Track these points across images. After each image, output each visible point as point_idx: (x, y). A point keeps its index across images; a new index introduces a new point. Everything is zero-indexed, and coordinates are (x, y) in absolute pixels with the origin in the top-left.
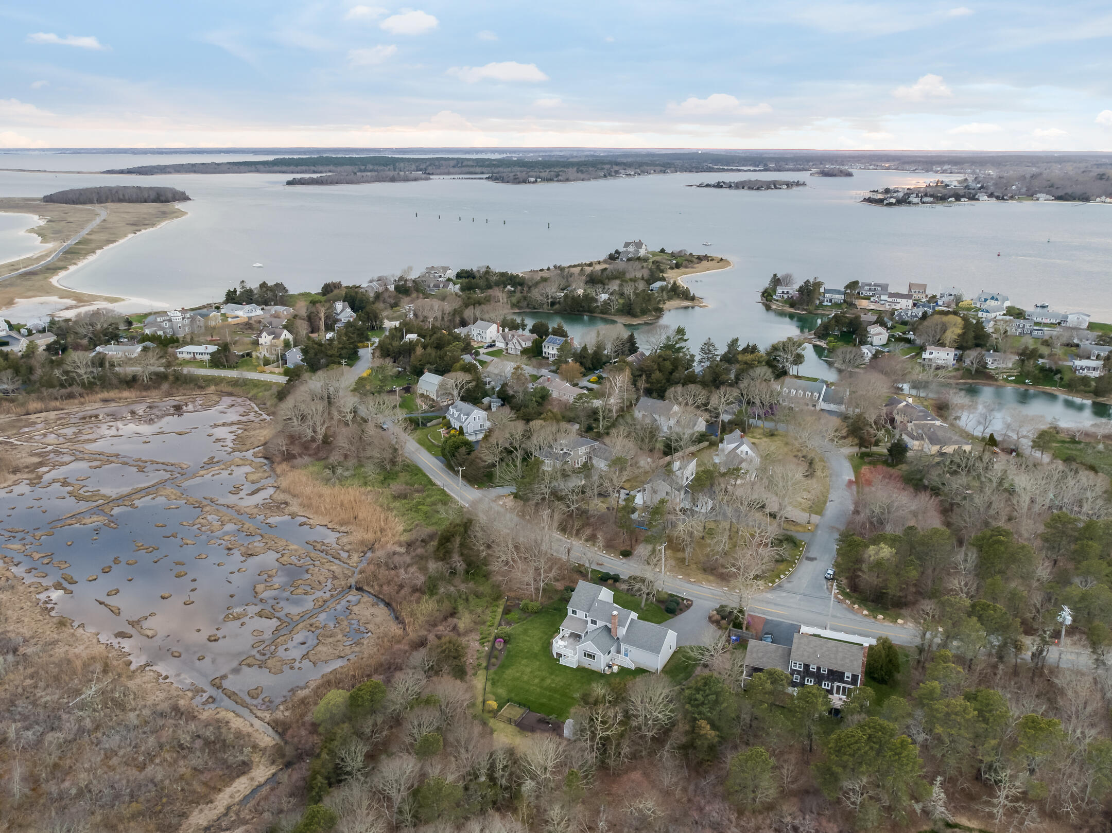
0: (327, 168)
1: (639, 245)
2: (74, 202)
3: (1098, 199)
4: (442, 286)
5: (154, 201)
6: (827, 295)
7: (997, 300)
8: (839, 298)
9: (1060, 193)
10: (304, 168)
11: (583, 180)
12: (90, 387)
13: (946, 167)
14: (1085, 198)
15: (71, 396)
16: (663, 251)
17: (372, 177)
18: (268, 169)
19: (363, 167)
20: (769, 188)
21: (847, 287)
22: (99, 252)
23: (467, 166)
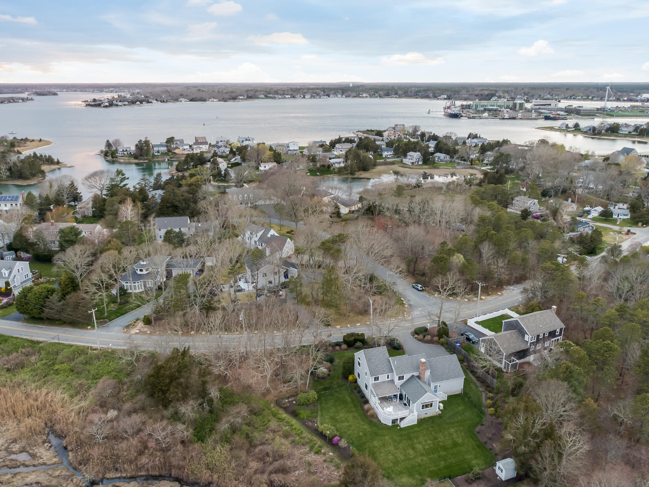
3: (210, 100)
6: (155, 149)
7: (249, 140)
8: (164, 149)
9: (191, 98)
13: (111, 89)
14: (204, 100)
20: (10, 102)
21: (167, 142)
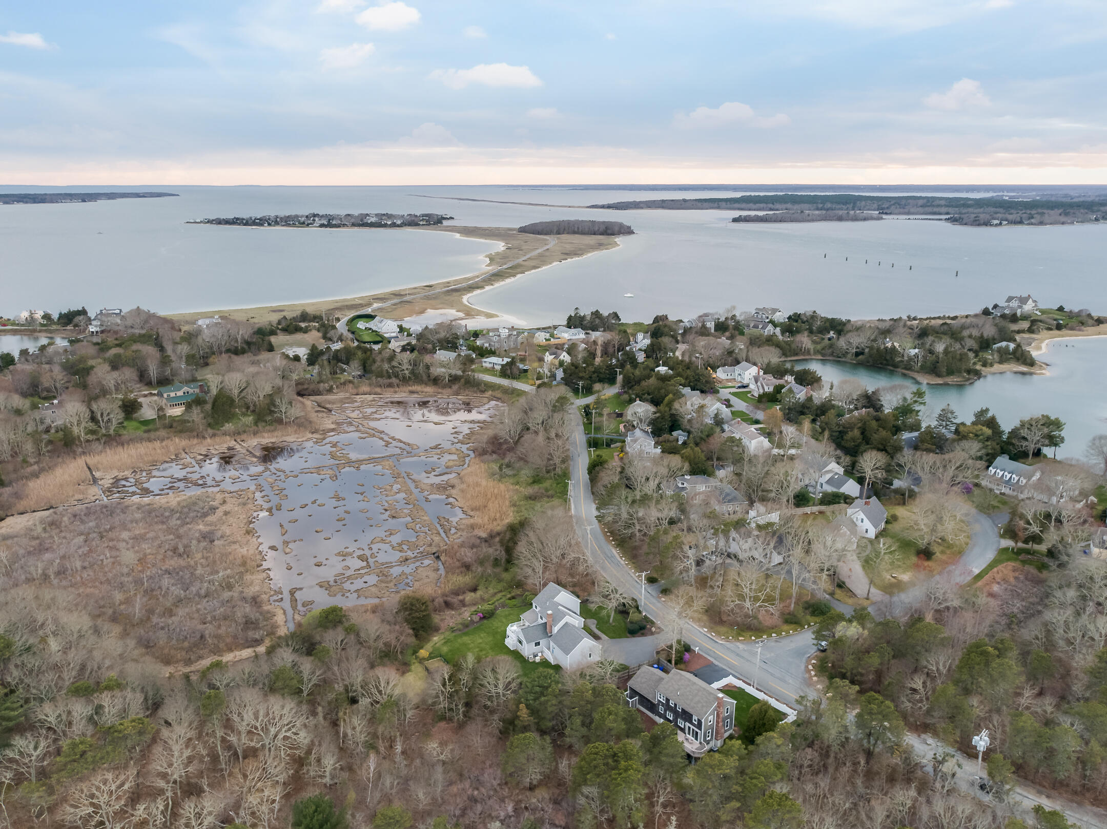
0: (784, 206)
1: (1023, 300)
2: (539, 233)
4: (760, 326)
5: (602, 234)
10: (762, 205)
11: (1063, 223)
12: (405, 381)
15: (390, 385)
16: (1061, 309)
17: (819, 215)
18: (729, 205)
19: (820, 206)
22: (519, 276)
23: (938, 206)
